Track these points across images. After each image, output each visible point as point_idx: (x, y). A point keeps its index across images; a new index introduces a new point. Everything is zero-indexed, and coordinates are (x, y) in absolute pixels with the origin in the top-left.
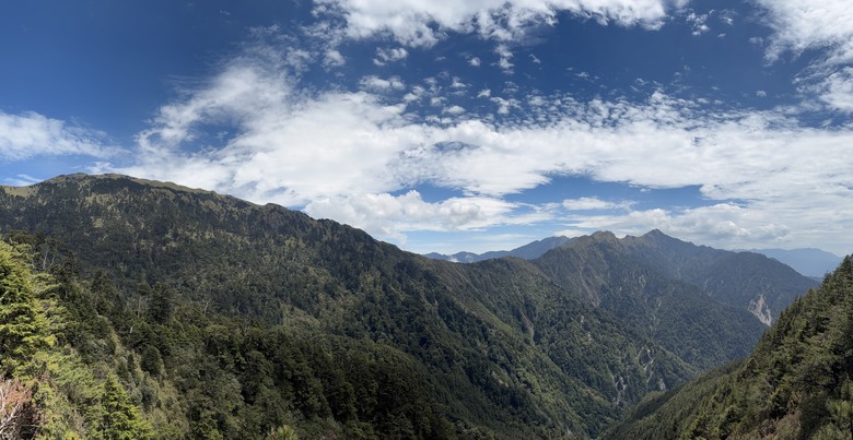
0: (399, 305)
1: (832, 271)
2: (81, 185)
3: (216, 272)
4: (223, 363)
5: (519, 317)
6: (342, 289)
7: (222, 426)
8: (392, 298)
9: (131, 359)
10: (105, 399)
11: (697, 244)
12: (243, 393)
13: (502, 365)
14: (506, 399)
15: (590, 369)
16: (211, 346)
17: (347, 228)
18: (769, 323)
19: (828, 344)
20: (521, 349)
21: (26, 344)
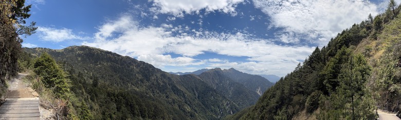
0: (161, 86)
1: (278, 81)
2: (75, 49)
3: (111, 74)
4: (112, 100)
5: (194, 91)
6: (145, 81)
7: (111, 117)
8: (159, 84)
9: (88, 96)
10: (81, 107)
11: (243, 72)
12: (117, 108)
13: (188, 105)
14: (189, 114)
15: (212, 107)
16: (109, 95)
17: (147, 64)
18: (261, 95)
19: (275, 101)
20: (194, 100)
21: (63, 90)
